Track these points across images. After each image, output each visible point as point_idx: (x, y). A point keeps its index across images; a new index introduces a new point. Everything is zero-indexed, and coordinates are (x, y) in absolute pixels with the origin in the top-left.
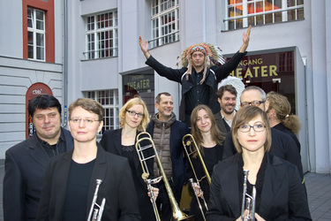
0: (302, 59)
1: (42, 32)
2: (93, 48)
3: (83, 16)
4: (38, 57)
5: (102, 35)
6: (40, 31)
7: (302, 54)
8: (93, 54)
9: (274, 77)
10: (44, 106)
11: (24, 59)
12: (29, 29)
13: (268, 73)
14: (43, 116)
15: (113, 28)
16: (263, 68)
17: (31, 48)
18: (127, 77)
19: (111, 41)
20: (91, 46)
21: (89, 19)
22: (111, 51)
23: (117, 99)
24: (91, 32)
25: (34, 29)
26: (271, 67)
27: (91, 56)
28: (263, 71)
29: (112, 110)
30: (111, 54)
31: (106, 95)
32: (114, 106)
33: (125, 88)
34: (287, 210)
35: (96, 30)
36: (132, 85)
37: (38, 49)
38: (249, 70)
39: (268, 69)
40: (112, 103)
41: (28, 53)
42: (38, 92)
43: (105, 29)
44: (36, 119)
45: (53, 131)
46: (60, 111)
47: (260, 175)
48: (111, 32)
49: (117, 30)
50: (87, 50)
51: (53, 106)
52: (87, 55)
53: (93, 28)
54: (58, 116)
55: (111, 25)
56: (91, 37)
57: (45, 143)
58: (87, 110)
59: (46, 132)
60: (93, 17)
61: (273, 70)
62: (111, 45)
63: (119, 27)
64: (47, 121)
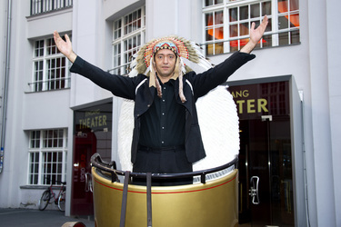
0: (299, 92)
2: (41, 78)
3: (31, 40)
5: (52, 63)
7: (298, 87)
8: (41, 84)
9: (264, 113)
13: (256, 108)
16: (249, 101)
18: (79, 112)
19: (63, 70)
20: (39, 76)
21: (38, 43)
22: (63, 82)
23: (67, 140)
24: (39, 59)
26: (260, 101)
27: (39, 88)
28: (249, 106)
29: (61, 153)
31: (54, 136)
32: (63, 149)
33: (77, 127)
35: (46, 57)
36: (86, 123)
39: (256, 103)
40: (61, 145)
43: (56, 56)
50: (33, 80)
52: (33, 86)
53: (42, 54)
56: (39, 65)
60: (42, 42)
61: (262, 104)
62: (63, 75)
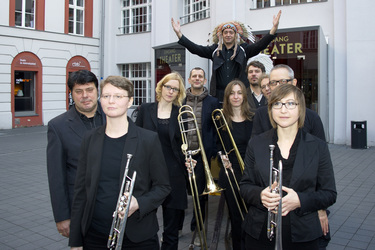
0: (325, 38)
1: (82, 8)
2: (128, 23)
4: (78, 32)
5: (136, 11)
6: (79, 8)
7: (325, 33)
8: (128, 29)
9: (299, 54)
10: (82, 82)
11: (66, 33)
12: (71, 6)
13: (293, 50)
14: (81, 91)
15: (147, 5)
16: (289, 45)
17: (71, 24)
18: (159, 51)
19: (145, 17)
20: (126, 22)
22: (145, 26)
23: (150, 72)
24: (126, 8)
25: (74, 6)
26: (296, 44)
27: (126, 31)
28: (289, 48)
29: (145, 82)
30: (145, 30)
31: (139, 68)
32: (147, 79)
33: (158, 62)
34: (315, 183)
35: (131, 7)
36: (164, 59)
37: (78, 24)
38: (275, 47)
39: (293, 46)
40: (145, 76)
41: (69, 29)
42: (77, 64)
43: (139, 6)
44: (75, 94)
45: (91, 105)
46: (97, 86)
48: (145, 8)
49: (150, 7)
50: (122, 26)
51: (91, 81)
52: (122, 30)
53: (128, 5)
54: (95, 91)
55: (145, 2)
56: (126, 13)
57: (83, 116)
58: (117, 86)
59: (84, 107)
61: (299, 47)
62: (145, 21)
63: (152, 4)
64: (85, 95)
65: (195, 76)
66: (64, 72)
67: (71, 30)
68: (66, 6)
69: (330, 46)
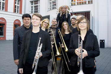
1: (19, 5)
2: (33, 10)
3: (30, 1)
4: (17, 12)
5: (35, 7)
6: (18, 5)
7: (92, 13)
8: (32, 12)
10: (26, 17)
11: (14, 13)
12: (15, 5)
15: (38, 5)
17: (15, 10)
19: (38, 8)
20: (32, 10)
21: (32, 2)
22: (38, 11)
24: (32, 6)
30: (38, 12)
35: (34, 5)
37: (18, 10)
41: (15, 11)
42: (17, 22)
43: (36, 5)
47: (85, 38)
48: (38, 6)
49: (39, 5)
50: (31, 11)
51: (29, 17)
52: (31, 12)
53: (33, 5)
55: (38, 4)
58: (37, 16)
60: (33, 2)
62: (38, 10)
63: (40, 4)
64: (27, 21)
65: (54, 21)
66: (13, 24)
67: (15, 12)
68: (14, 4)
69: (94, 17)
